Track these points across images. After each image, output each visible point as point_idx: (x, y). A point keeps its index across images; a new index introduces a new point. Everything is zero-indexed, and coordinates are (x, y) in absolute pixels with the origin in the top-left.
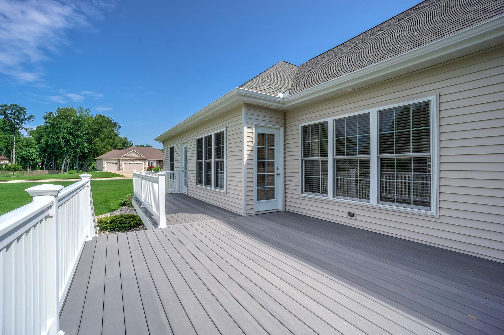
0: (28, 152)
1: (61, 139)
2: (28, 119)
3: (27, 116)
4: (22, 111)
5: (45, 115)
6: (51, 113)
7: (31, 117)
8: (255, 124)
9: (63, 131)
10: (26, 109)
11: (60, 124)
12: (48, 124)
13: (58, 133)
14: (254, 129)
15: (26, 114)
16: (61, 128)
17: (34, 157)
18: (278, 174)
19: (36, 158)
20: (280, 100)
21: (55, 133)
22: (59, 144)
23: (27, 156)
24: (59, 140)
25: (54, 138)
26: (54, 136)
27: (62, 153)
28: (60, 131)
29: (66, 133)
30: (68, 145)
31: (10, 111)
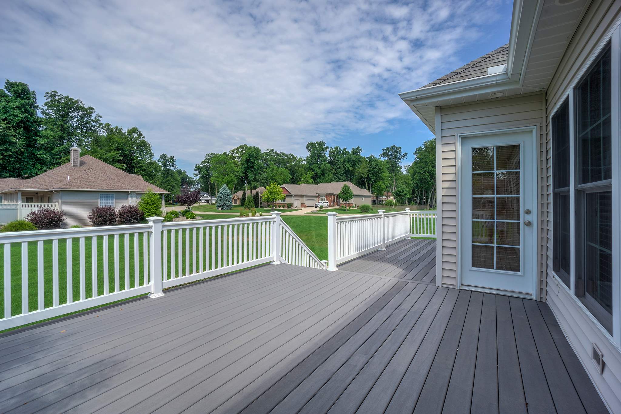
0: (401, 188)
1: (427, 174)
2: (403, 157)
3: (402, 154)
4: (398, 150)
5: (416, 151)
6: (420, 147)
7: (405, 155)
8: (459, 135)
9: (429, 164)
10: (401, 148)
11: (426, 158)
12: (418, 159)
13: (424, 167)
14: (458, 144)
15: (401, 153)
16: (426, 162)
17: (405, 193)
18: (529, 224)
19: (407, 194)
20: (496, 80)
21: (422, 168)
22: (425, 178)
23: (400, 192)
24: (425, 175)
25: (420, 173)
26: (421, 171)
27: (427, 188)
28: (426, 165)
29: (431, 167)
30: (433, 180)
31: (391, 152)
